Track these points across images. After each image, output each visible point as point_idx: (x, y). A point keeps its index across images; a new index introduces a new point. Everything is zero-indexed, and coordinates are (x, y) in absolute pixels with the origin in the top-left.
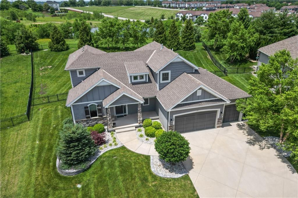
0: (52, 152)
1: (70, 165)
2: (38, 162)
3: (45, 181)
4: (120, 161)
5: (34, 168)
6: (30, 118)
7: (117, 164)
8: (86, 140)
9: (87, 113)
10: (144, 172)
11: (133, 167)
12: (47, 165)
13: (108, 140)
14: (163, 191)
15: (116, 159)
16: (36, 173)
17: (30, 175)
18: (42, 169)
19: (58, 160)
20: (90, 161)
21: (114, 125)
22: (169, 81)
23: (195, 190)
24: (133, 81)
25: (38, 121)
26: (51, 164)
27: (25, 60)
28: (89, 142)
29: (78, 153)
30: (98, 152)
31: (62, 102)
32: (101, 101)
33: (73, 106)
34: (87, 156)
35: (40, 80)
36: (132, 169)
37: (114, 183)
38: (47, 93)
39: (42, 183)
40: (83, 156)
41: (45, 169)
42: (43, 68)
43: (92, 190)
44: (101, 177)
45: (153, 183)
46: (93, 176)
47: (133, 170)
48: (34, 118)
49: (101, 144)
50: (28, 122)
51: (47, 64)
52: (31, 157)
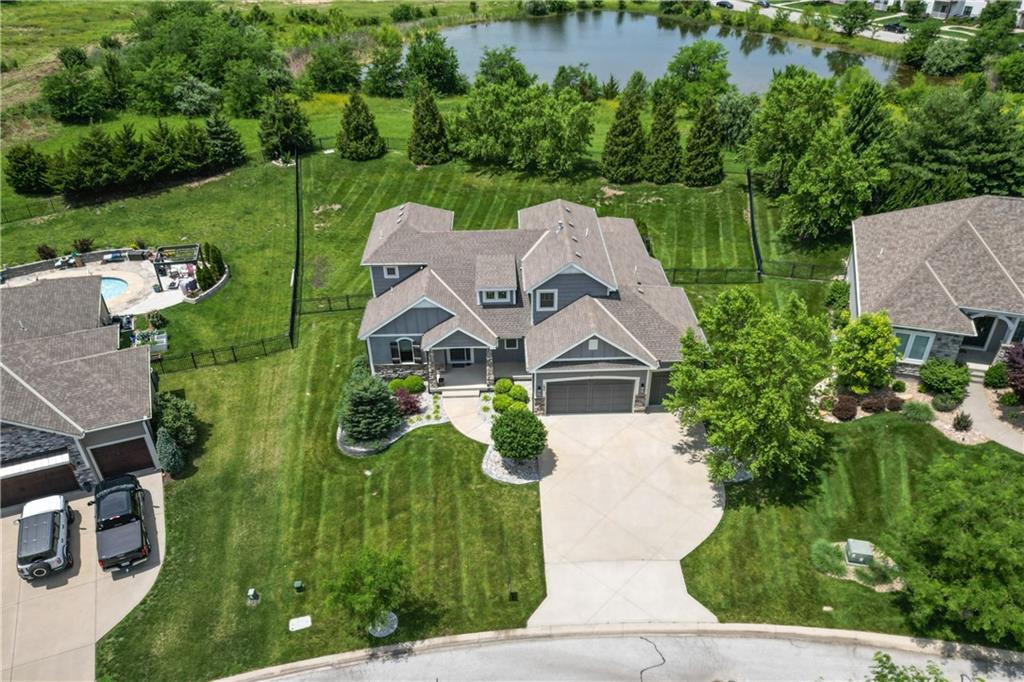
0: (331, 415)
1: (358, 440)
2: (309, 428)
3: (320, 459)
4: (436, 447)
5: (303, 437)
6: (295, 342)
7: (430, 449)
8: (385, 404)
9: (394, 353)
10: (470, 468)
11: (455, 458)
12: (322, 435)
13: (426, 409)
14: (489, 498)
15: (431, 442)
16: (306, 444)
17: (297, 447)
18: (316, 441)
19: (339, 429)
20: (390, 439)
21: (442, 382)
22: (555, 308)
23: (539, 505)
24: (485, 300)
25: (309, 351)
26: (329, 434)
27: (281, 183)
28: (390, 407)
29: (370, 424)
30: (405, 425)
31: (357, 312)
32: (420, 335)
33: (371, 338)
34: (385, 430)
35: (314, 246)
36: (452, 460)
37: (420, 476)
38: (328, 284)
39: (314, 460)
40: (378, 429)
41: (320, 441)
42: (321, 210)
43: (386, 481)
44: (402, 464)
45: (479, 486)
46: (390, 462)
47: (454, 463)
48: (302, 343)
49: (413, 413)
50: (292, 351)
51: (329, 198)
52: (298, 418)
